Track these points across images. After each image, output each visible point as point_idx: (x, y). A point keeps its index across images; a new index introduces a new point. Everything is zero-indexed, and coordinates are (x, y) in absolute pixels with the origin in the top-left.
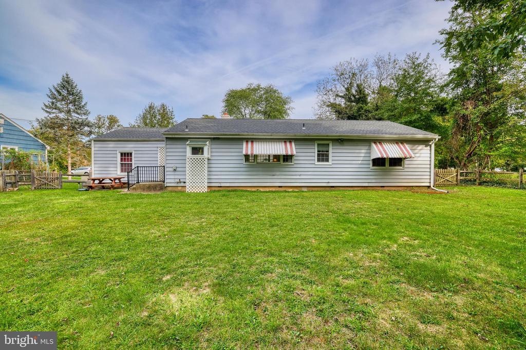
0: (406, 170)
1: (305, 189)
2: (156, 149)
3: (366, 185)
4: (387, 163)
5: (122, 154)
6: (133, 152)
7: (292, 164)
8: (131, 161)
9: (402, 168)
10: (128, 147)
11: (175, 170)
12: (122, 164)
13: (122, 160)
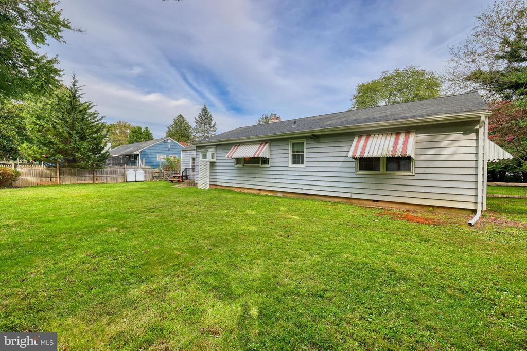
0: (417, 177)
1: (280, 195)
3: (348, 196)
4: (383, 165)
7: (269, 166)
9: (410, 173)
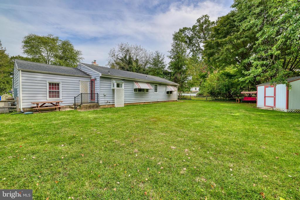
2: (78, 82)
4: (169, 93)
5: (50, 84)
6: (61, 83)
7: (148, 93)
8: (58, 89)
9: (172, 94)
10: (55, 79)
11: (105, 96)
12: (50, 92)
13: (50, 88)
